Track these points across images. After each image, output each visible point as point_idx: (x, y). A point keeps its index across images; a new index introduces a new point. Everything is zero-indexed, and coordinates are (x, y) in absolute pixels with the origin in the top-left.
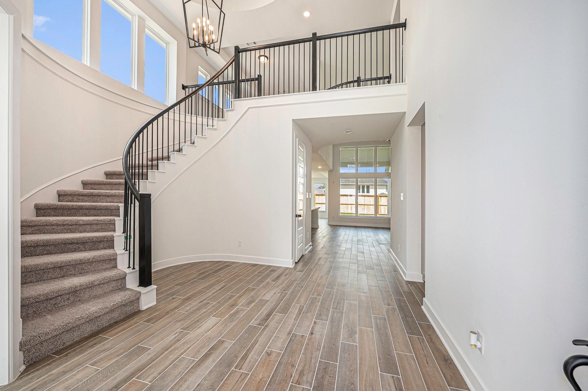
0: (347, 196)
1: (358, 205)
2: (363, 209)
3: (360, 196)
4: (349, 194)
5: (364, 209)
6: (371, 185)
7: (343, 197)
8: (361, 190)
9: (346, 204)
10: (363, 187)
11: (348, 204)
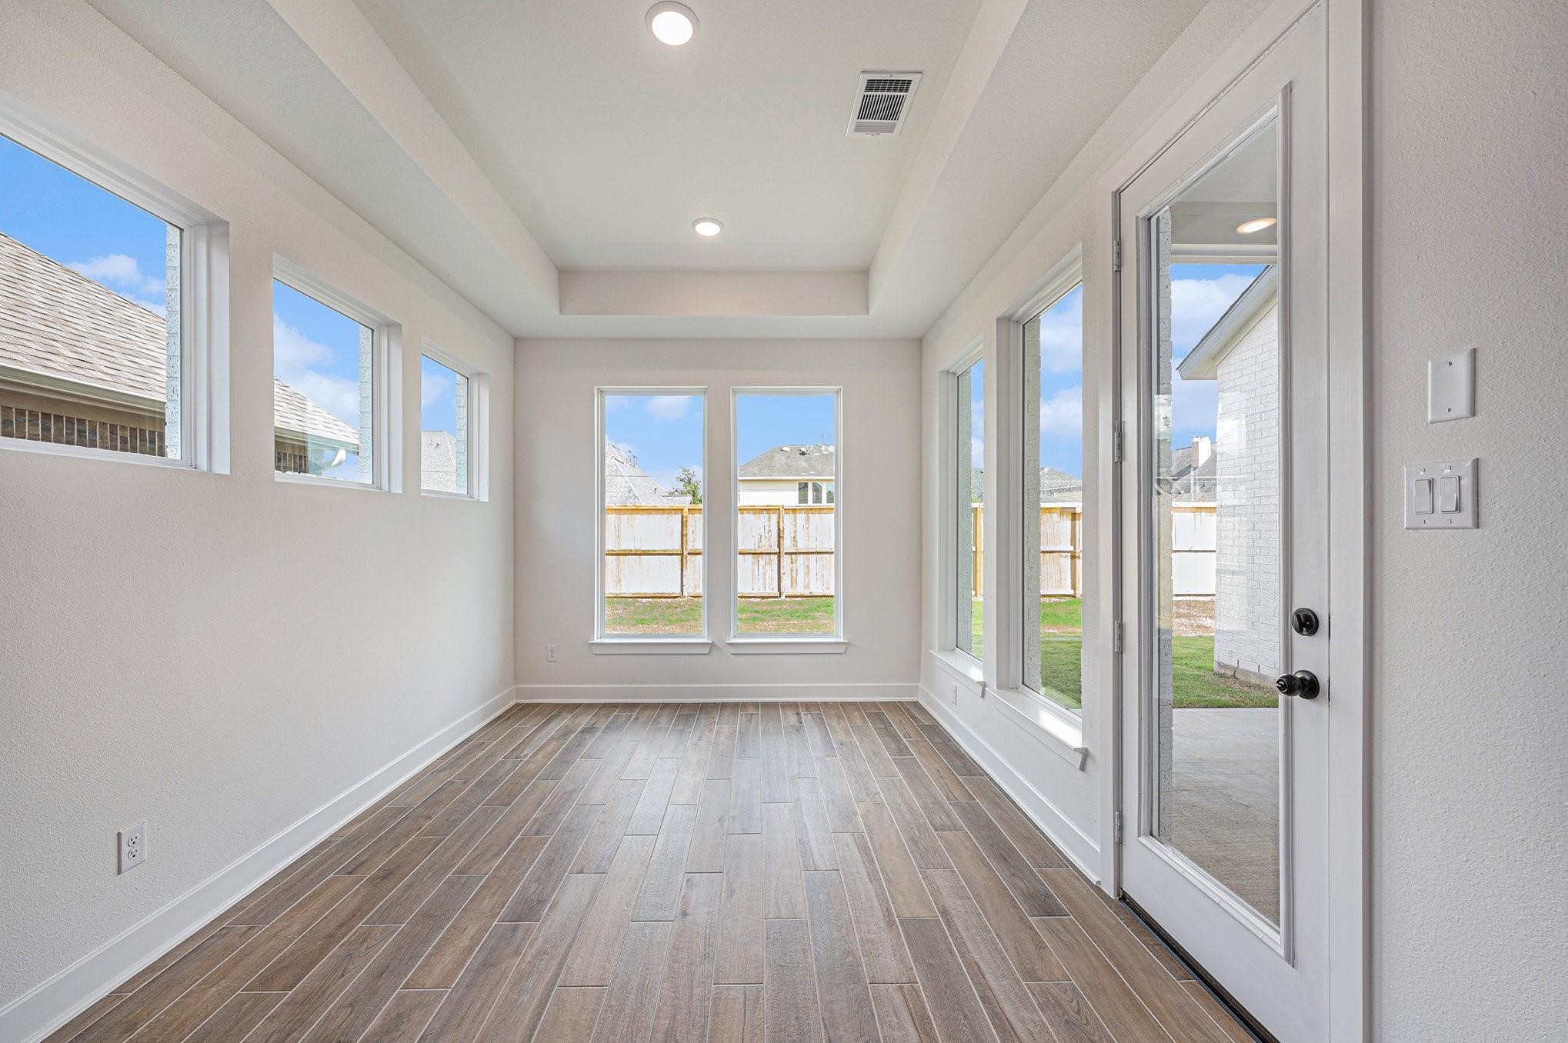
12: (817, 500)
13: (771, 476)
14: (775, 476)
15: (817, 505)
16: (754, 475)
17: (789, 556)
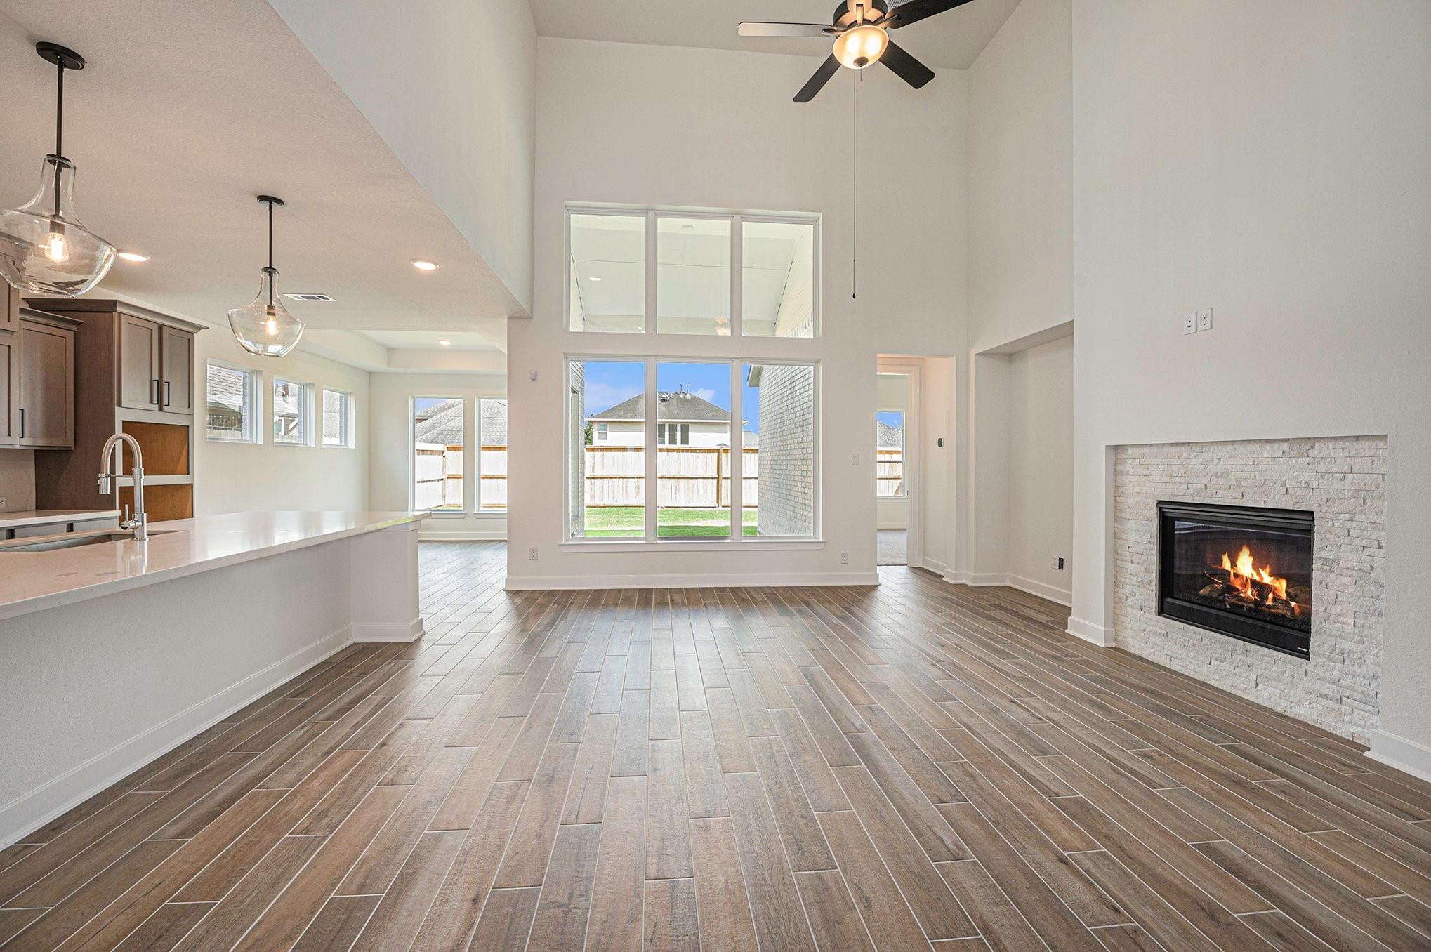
0: (624, 449)
1: (658, 480)
2: (674, 491)
3: (661, 450)
4: (628, 445)
5: (677, 490)
6: (691, 423)
7: (610, 453)
8: (667, 434)
9: (619, 478)
10: (673, 428)
11: (625, 478)
12: (673, 441)
13: (634, 418)
14: (637, 418)
15: (673, 446)
16: (620, 417)
17: (589, 480)
